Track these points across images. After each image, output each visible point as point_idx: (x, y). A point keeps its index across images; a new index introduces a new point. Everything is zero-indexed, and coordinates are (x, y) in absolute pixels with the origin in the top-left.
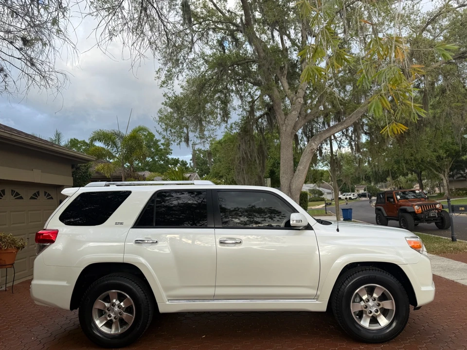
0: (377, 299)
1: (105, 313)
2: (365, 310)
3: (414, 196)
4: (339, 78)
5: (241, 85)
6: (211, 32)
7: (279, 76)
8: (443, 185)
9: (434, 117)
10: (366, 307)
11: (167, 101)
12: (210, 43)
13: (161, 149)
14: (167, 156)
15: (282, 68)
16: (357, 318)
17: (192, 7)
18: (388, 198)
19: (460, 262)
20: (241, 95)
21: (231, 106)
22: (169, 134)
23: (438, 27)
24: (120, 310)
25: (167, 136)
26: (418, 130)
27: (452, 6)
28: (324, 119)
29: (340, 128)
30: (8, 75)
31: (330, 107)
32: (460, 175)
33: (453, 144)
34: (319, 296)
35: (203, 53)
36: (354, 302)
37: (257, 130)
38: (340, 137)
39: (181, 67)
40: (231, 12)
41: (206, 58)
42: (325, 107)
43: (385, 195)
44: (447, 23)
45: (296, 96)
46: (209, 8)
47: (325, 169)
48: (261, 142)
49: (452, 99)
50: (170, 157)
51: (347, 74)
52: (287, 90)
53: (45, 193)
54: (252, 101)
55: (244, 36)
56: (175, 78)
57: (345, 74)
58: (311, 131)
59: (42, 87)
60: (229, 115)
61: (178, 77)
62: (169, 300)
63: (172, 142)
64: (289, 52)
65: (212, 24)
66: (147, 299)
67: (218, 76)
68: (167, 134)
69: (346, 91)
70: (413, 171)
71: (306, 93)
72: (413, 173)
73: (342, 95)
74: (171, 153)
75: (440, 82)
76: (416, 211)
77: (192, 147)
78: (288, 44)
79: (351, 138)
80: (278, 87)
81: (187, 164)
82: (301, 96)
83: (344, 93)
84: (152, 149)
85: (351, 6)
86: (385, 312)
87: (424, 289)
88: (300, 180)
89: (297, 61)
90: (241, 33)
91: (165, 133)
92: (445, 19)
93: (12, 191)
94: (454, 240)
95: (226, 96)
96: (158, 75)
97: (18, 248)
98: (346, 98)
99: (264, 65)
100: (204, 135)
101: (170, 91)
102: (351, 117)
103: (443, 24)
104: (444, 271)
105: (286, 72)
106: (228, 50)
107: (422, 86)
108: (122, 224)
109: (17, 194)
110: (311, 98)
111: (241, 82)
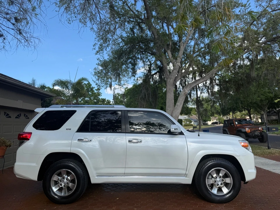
0: (222, 177)
1: (59, 183)
2: (215, 183)
3: (246, 122)
4: (202, 51)
5: (144, 55)
6: (126, 24)
7: (166, 49)
8: (264, 117)
9: (258, 76)
10: (215, 182)
11: (100, 62)
12: (126, 30)
13: (95, 93)
14: (99, 97)
15: (168, 45)
16: (209, 188)
17: (116, 8)
18: (230, 123)
19: (272, 160)
20: (143, 61)
21: (137, 67)
22: (100, 82)
23: (260, 23)
24: (67, 181)
25: (99, 83)
26: (248, 83)
27: (268, 11)
28: (193, 76)
29: (202, 81)
30: (6, 39)
31: (196, 68)
32: (273, 112)
33: (269, 93)
34: (187, 175)
35: (122, 36)
36: (208, 178)
37: (153, 81)
38: (202, 87)
39: (108, 43)
40: (139, 12)
41: (123, 38)
42: (193, 68)
43: (228, 122)
44: (265, 21)
45: (176, 61)
46: (126, 9)
47: (193, 107)
48: (155, 89)
49: (268, 65)
50: (100, 97)
51: (207, 49)
52: (171, 58)
53: (25, 115)
54: (150, 64)
55: (146, 26)
56: (105, 50)
57: (205, 50)
58: (185, 83)
59: (25, 47)
60: (136, 73)
61: (106, 49)
62: (97, 176)
63: (102, 87)
64: (172, 36)
65: (127, 18)
66: (84, 175)
67: (130, 49)
68: (99, 82)
69: (206, 59)
70: (246, 109)
71: (182, 60)
72: (246, 110)
73: (203, 62)
74: (101, 95)
75: (261, 55)
76: (247, 131)
77: (114, 90)
78: (172, 31)
79: (208, 87)
80: (165, 56)
81: (111, 102)
82: (179, 62)
83: (205, 61)
84: (90, 93)
85: (209, 9)
86: (226, 185)
87: (249, 171)
88: (178, 111)
89: (177, 41)
90: (144, 24)
91: (97, 82)
92: (264, 19)
93: (5, 113)
94: (269, 148)
95: (134, 61)
96: (94, 47)
97: (7, 146)
98: (206, 64)
99: (157, 43)
100: (121, 83)
101: (101, 57)
102: (208, 75)
103: (263, 21)
104: (263, 165)
105: (170, 47)
106: (136, 34)
107: (250, 57)
108: (70, 129)
109: (8, 115)
110: (185, 63)
111: (144, 53)
